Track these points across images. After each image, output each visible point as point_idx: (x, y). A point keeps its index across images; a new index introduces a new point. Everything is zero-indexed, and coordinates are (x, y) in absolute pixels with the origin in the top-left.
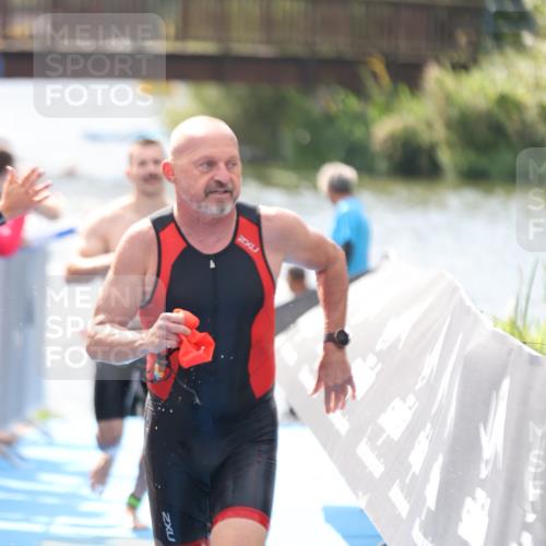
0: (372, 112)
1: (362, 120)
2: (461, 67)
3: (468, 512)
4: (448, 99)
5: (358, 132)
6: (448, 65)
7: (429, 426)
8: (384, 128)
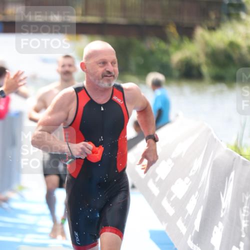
0: (171, 49)
1: (167, 53)
2: (212, 29)
3: (215, 232)
4: (207, 44)
5: (165, 59)
6: (206, 28)
7: (197, 193)
8: (177, 57)
